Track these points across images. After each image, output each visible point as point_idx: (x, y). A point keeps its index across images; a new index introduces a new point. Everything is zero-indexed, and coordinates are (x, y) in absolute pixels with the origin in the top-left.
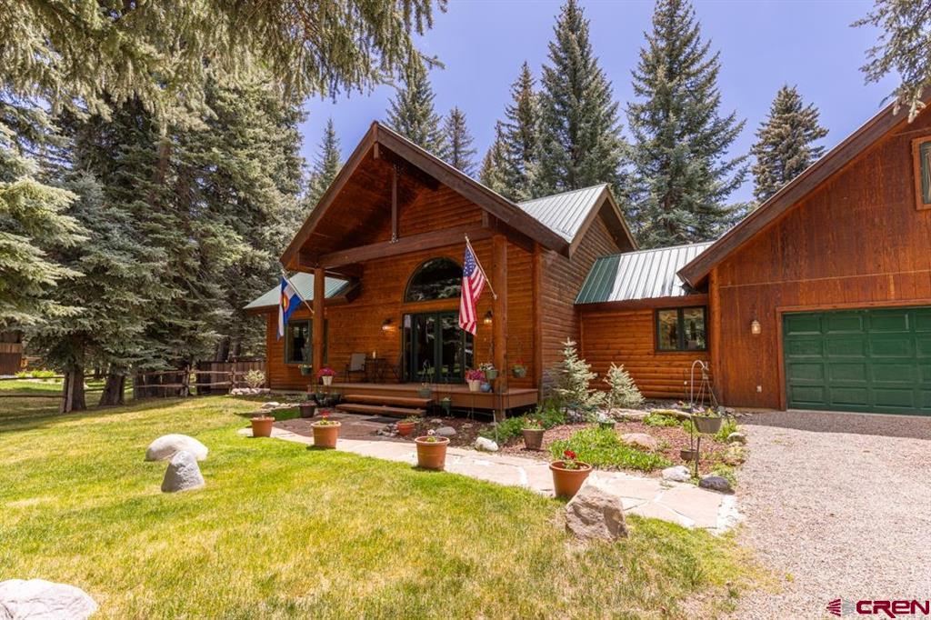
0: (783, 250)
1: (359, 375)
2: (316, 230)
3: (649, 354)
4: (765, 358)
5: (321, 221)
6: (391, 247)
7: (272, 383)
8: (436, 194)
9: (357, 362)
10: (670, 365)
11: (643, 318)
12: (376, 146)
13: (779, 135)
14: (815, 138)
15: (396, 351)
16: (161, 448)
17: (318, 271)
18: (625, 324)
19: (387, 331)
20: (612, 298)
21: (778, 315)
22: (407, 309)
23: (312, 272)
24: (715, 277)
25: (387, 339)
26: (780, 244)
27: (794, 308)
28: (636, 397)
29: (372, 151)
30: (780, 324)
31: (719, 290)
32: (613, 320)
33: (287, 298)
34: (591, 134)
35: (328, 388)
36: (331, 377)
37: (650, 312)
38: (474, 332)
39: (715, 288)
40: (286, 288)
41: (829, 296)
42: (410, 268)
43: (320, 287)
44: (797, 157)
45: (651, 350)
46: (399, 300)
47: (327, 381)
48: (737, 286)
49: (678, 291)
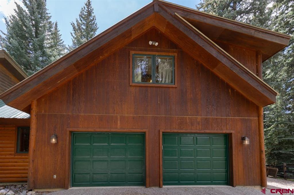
0: (73, 96)
4: (59, 158)
11: (9, 132)
21: (68, 133)
24: (34, 107)
26: (72, 92)
39: (34, 114)
41: (93, 124)
45: (13, 153)
48: (47, 113)
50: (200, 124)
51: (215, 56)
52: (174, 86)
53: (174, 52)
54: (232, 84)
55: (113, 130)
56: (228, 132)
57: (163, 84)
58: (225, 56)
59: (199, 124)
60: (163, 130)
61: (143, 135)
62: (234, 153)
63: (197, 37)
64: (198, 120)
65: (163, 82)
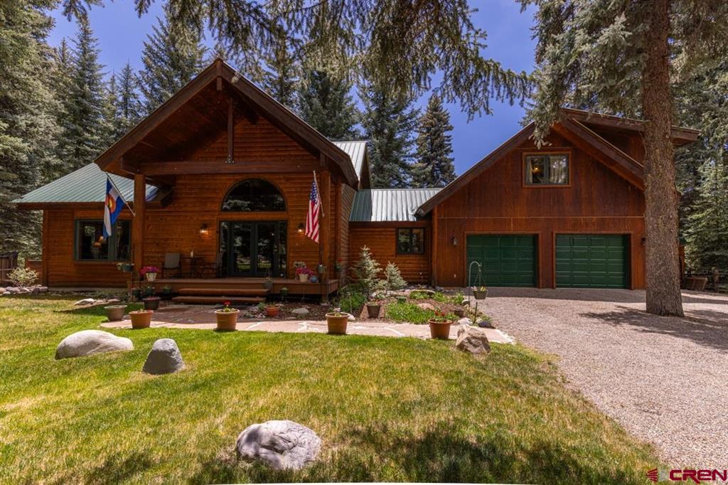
0: (469, 200)
1: (173, 272)
2: (144, 140)
3: (392, 256)
4: (458, 259)
5: (152, 132)
6: (227, 167)
7: (50, 281)
8: (254, 126)
9: (171, 260)
10: (404, 263)
11: (389, 233)
12: (219, 80)
13: (431, 124)
14: (448, 130)
15: (213, 251)
16: (83, 343)
17: (139, 177)
18: (378, 237)
19: (202, 234)
20: (373, 219)
21: (465, 236)
22: (225, 217)
23: (132, 177)
24: (436, 212)
25: (203, 241)
27: (472, 232)
28: (403, 283)
29: (214, 83)
30: (466, 241)
31: (438, 219)
32: (370, 233)
33: (112, 199)
34: (340, 99)
35: (153, 284)
36: (155, 274)
37: (394, 229)
38: (317, 240)
39: (435, 218)
40: (111, 190)
41: (487, 226)
42: (229, 183)
43: (139, 192)
44: (439, 139)
45: (394, 254)
46: (216, 209)
47: (151, 277)
48: (446, 218)
49: (411, 219)
50: (596, 224)
51: (613, 158)
52: (568, 186)
53: (568, 150)
54: (632, 182)
55: (507, 232)
56: (626, 232)
57: (555, 184)
58: (624, 157)
59: (594, 225)
60: (557, 232)
61: (535, 237)
62: (632, 254)
63: (595, 140)
64: (593, 221)
65: (555, 182)
